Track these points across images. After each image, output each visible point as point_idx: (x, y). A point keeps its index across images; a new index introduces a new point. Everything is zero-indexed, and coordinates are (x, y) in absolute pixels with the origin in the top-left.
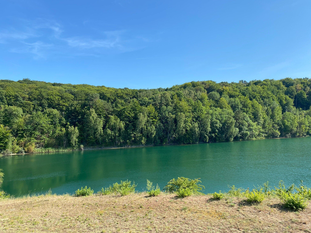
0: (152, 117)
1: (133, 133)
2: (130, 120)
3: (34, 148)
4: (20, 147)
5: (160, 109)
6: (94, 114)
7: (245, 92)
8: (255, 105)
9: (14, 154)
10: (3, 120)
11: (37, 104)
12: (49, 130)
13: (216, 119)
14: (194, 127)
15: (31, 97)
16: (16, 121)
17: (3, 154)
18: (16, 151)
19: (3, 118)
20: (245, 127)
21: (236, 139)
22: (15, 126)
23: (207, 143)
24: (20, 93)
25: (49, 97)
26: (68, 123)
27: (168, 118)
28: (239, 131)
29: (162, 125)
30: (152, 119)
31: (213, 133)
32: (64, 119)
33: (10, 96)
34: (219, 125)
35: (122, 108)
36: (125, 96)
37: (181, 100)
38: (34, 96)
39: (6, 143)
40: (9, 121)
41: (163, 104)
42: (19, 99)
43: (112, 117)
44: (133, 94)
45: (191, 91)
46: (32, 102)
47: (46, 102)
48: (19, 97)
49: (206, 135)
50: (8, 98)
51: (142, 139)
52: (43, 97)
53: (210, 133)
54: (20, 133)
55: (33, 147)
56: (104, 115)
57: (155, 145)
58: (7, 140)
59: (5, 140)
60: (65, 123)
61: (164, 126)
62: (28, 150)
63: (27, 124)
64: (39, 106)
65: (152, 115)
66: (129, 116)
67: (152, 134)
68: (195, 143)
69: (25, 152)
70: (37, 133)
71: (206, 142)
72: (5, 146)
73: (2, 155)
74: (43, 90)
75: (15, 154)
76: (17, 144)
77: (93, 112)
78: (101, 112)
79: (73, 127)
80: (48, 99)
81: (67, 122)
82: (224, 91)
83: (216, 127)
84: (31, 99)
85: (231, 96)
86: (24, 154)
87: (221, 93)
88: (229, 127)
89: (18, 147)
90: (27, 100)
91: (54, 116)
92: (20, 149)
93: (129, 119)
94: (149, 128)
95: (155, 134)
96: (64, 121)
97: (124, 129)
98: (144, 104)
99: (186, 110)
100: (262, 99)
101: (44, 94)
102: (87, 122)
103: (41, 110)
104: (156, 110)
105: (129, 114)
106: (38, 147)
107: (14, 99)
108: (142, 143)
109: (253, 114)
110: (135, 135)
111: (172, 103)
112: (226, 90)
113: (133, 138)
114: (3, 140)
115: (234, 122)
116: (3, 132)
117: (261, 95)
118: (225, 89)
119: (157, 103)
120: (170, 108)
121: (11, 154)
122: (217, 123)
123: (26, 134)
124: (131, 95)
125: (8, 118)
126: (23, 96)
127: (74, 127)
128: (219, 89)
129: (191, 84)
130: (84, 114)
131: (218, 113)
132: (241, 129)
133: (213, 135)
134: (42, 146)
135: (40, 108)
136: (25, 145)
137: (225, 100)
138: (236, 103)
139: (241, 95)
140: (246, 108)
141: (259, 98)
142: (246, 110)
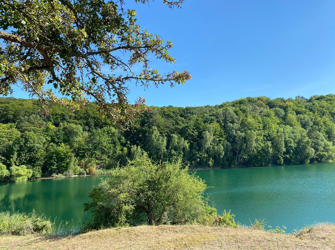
0: (218, 135)
1: (199, 153)
2: (194, 139)
3: (95, 170)
4: (81, 168)
5: (224, 126)
6: (156, 133)
7: (312, 108)
8: (327, 122)
9: (75, 176)
10: (63, 139)
11: (84, 123)
12: (109, 150)
13: (289, 137)
14: (268, 147)
15: (77, 115)
16: (77, 139)
17: (65, 175)
18: (77, 172)
19: (63, 137)
20: (321, 147)
21: (312, 161)
22: (76, 145)
23: (282, 165)
24: (65, 111)
25: (96, 116)
26: (129, 142)
27: (235, 137)
28: (315, 153)
29: (229, 144)
30: (218, 138)
31: (287, 154)
32: (124, 138)
33: (57, 114)
34: (293, 145)
35: (183, 125)
36: (172, 114)
37: (246, 116)
38: (80, 114)
39: (67, 164)
40: (69, 140)
41: (228, 121)
42: (66, 118)
43: (175, 136)
44: (180, 112)
45: (255, 107)
46: (79, 121)
47: (93, 121)
48: (66, 116)
49: (280, 157)
50: (55, 117)
51: (209, 160)
52: (89, 115)
53: (284, 153)
54: (81, 153)
55: (94, 168)
56: (166, 134)
57: (223, 168)
58: (68, 161)
59: (67, 160)
60: (124, 142)
61: (232, 146)
62: (89, 171)
63: (87, 143)
64: (85, 125)
65: (217, 133)
66: (193, 135)
67: (220, 154)
68: (268, 166)
69: (87, 174)
70: (98, 153)
71: (280, 165)
72: (67, 167)
73: (64, 177)
74: (89, 108)
75: (77, 176)
76: (79, 165)
77: (155, 130)
78: (162, 130)
79: (135, 146)
80: (94, 118)
81: (126, 141)
82: (288, 107)
83: (291, 147)
84: (77, 118)
85: (298, 113)
86: (86, 175)
87: (285, 109)
88: (305, 148)
89: (79, 168)
90: (74, 119)
91: (113, 134)
92: (82, 170)
93: (193, 137)
94: (216, 148)
95: (223, 155)
96: (123, 139)
97: (189, 149)
98: (207, 122)
99: (256, 128)
100: (332, 116)
101: (90, 113)
102: (149, 141)
103: (87, 129)
104: (221, 128)
105: (193, 132)
106: (99, 169)
107: (60, 118)
108: (209, 165)
109: (327, 133)
110: (201, 155)
111: (238, 120)
112: (290, 106)
113: (199, 159)
114: (65, 161)
115: (310, 142)
116: (65, 151)
117: (330, 111)
118: (288, 104)
119: (221, 120)
120: (236, 126)
121: (73, 176)
122: (291, 143)
123: (87, 154)
124: (178, 113)
125: (68, 137)
126: (70, 114)
127: (137, 146)
128: (280, 105)
129: (247, 100)
130: (145, 132)
131: (290, 132)
132: (317, 150)
133: (288, 156)
134: (104, 168)
135: (86, 128)
136: (85, 166)
137: (292, 116)
138: (306, 120)
139: (309, 112)
140: (318, 126)
141: (328, 115)
142: (318, 128)
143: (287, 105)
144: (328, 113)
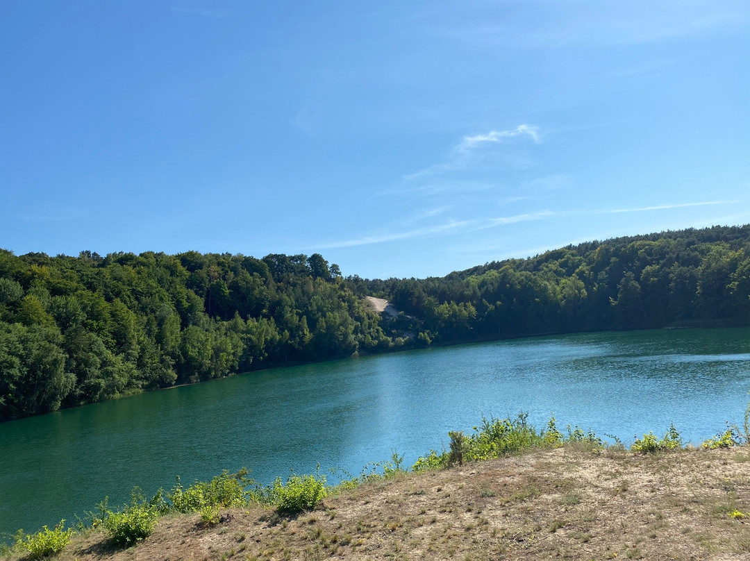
7: (93, 280)
8: (118, 312)
13: (9, 353)
20: (93, 369)
21: (69, 402)
28: (79, 382)
34: (20, 372)
82: (34, 278)
83: (10, 376)
85: (55, 291)
87: (26, 282)
88: (49, 374)
100: (136, 298)
109: (115, 335)
112: (41, 277)
115: (63, 360)
117: (134, 287)
118: (37, 271)
122: (11, 366)
128: (20, 272)
131: (16, 339)
132: (82, 376)
137: (37, 301)
138: (71, 308)
139: (84, 289)
140: (97, 321)
141: (129, 297)
142: (97, 326)
143: (34, 273)
144: (128, 293)
